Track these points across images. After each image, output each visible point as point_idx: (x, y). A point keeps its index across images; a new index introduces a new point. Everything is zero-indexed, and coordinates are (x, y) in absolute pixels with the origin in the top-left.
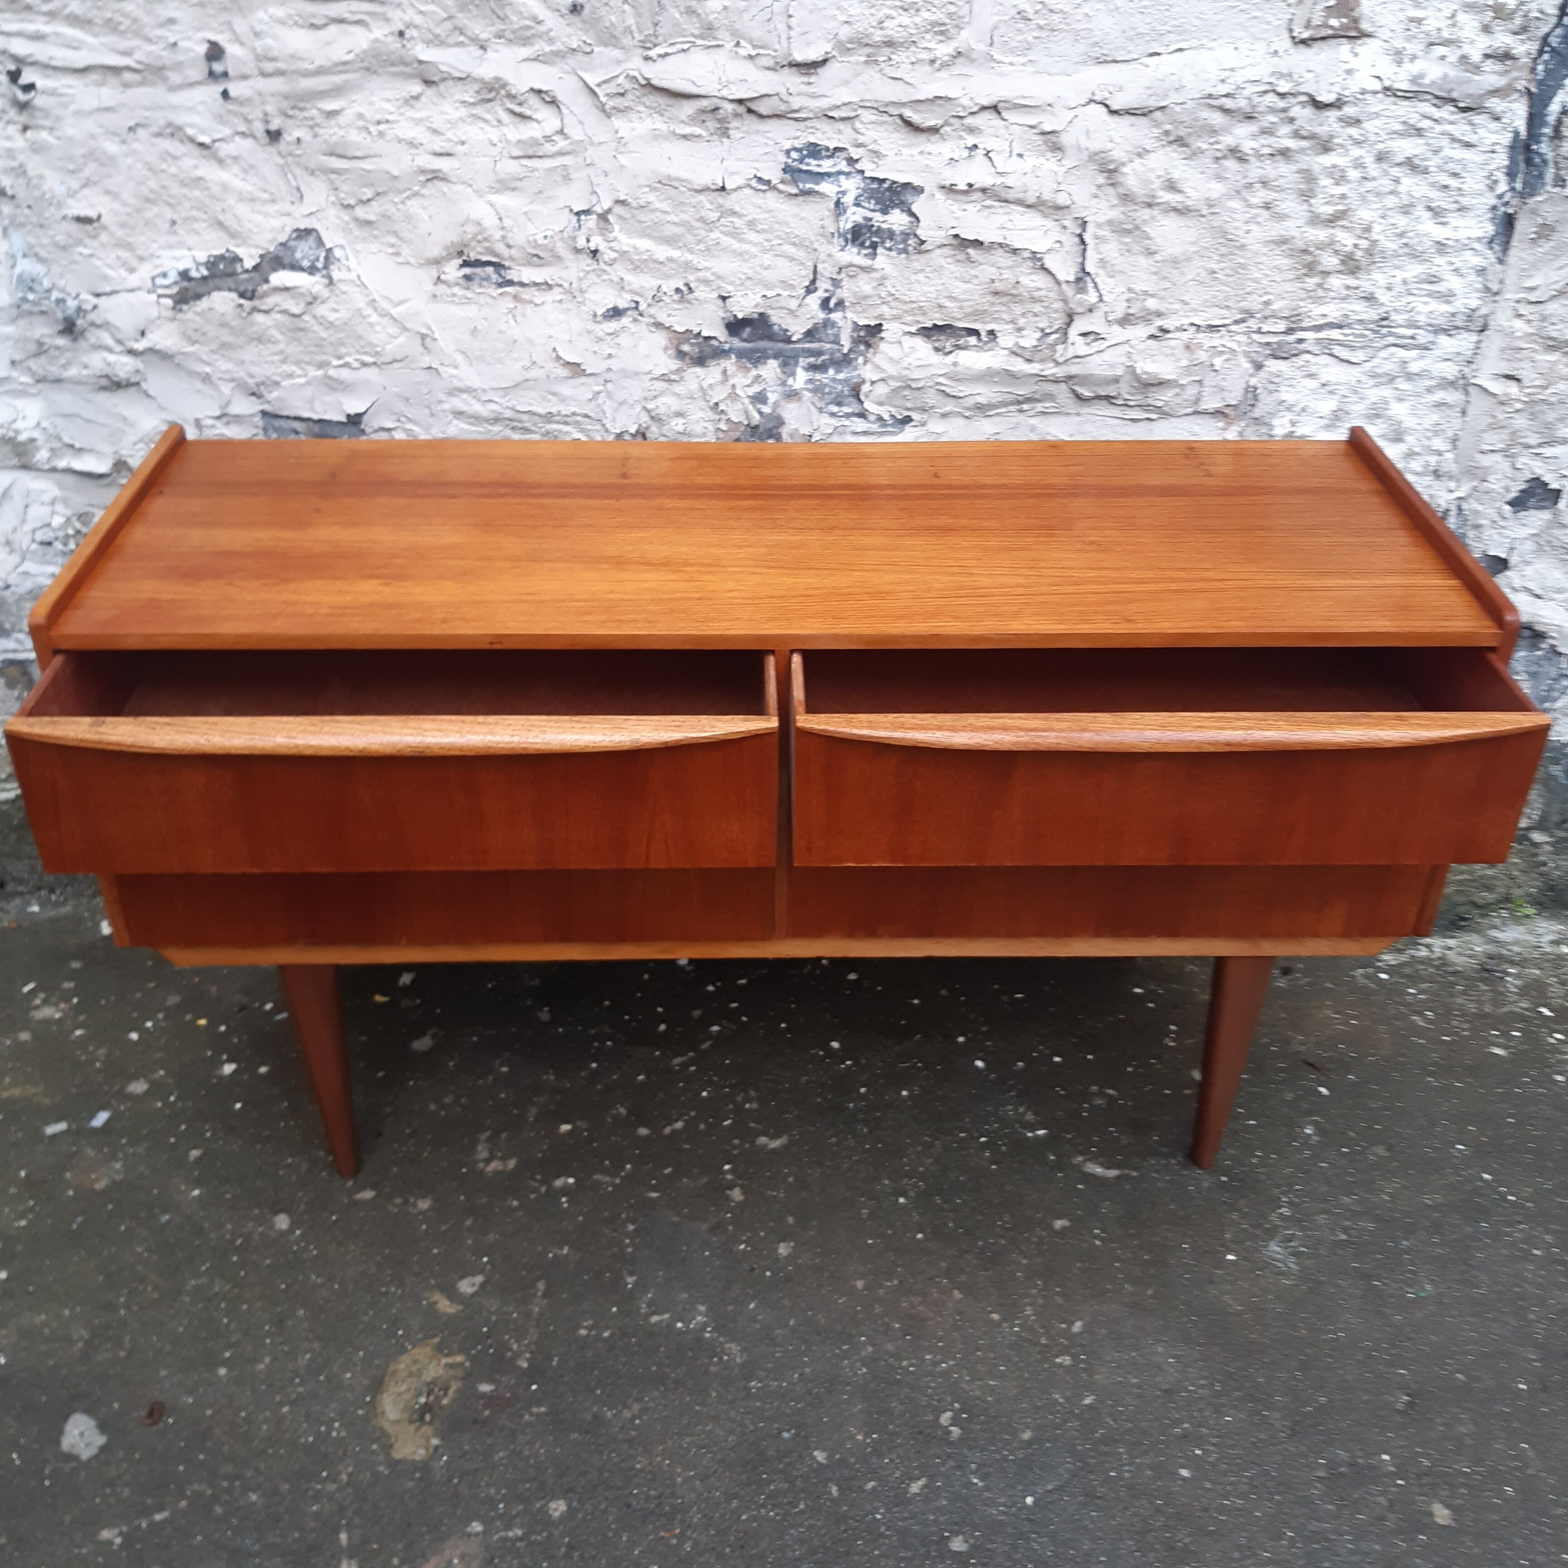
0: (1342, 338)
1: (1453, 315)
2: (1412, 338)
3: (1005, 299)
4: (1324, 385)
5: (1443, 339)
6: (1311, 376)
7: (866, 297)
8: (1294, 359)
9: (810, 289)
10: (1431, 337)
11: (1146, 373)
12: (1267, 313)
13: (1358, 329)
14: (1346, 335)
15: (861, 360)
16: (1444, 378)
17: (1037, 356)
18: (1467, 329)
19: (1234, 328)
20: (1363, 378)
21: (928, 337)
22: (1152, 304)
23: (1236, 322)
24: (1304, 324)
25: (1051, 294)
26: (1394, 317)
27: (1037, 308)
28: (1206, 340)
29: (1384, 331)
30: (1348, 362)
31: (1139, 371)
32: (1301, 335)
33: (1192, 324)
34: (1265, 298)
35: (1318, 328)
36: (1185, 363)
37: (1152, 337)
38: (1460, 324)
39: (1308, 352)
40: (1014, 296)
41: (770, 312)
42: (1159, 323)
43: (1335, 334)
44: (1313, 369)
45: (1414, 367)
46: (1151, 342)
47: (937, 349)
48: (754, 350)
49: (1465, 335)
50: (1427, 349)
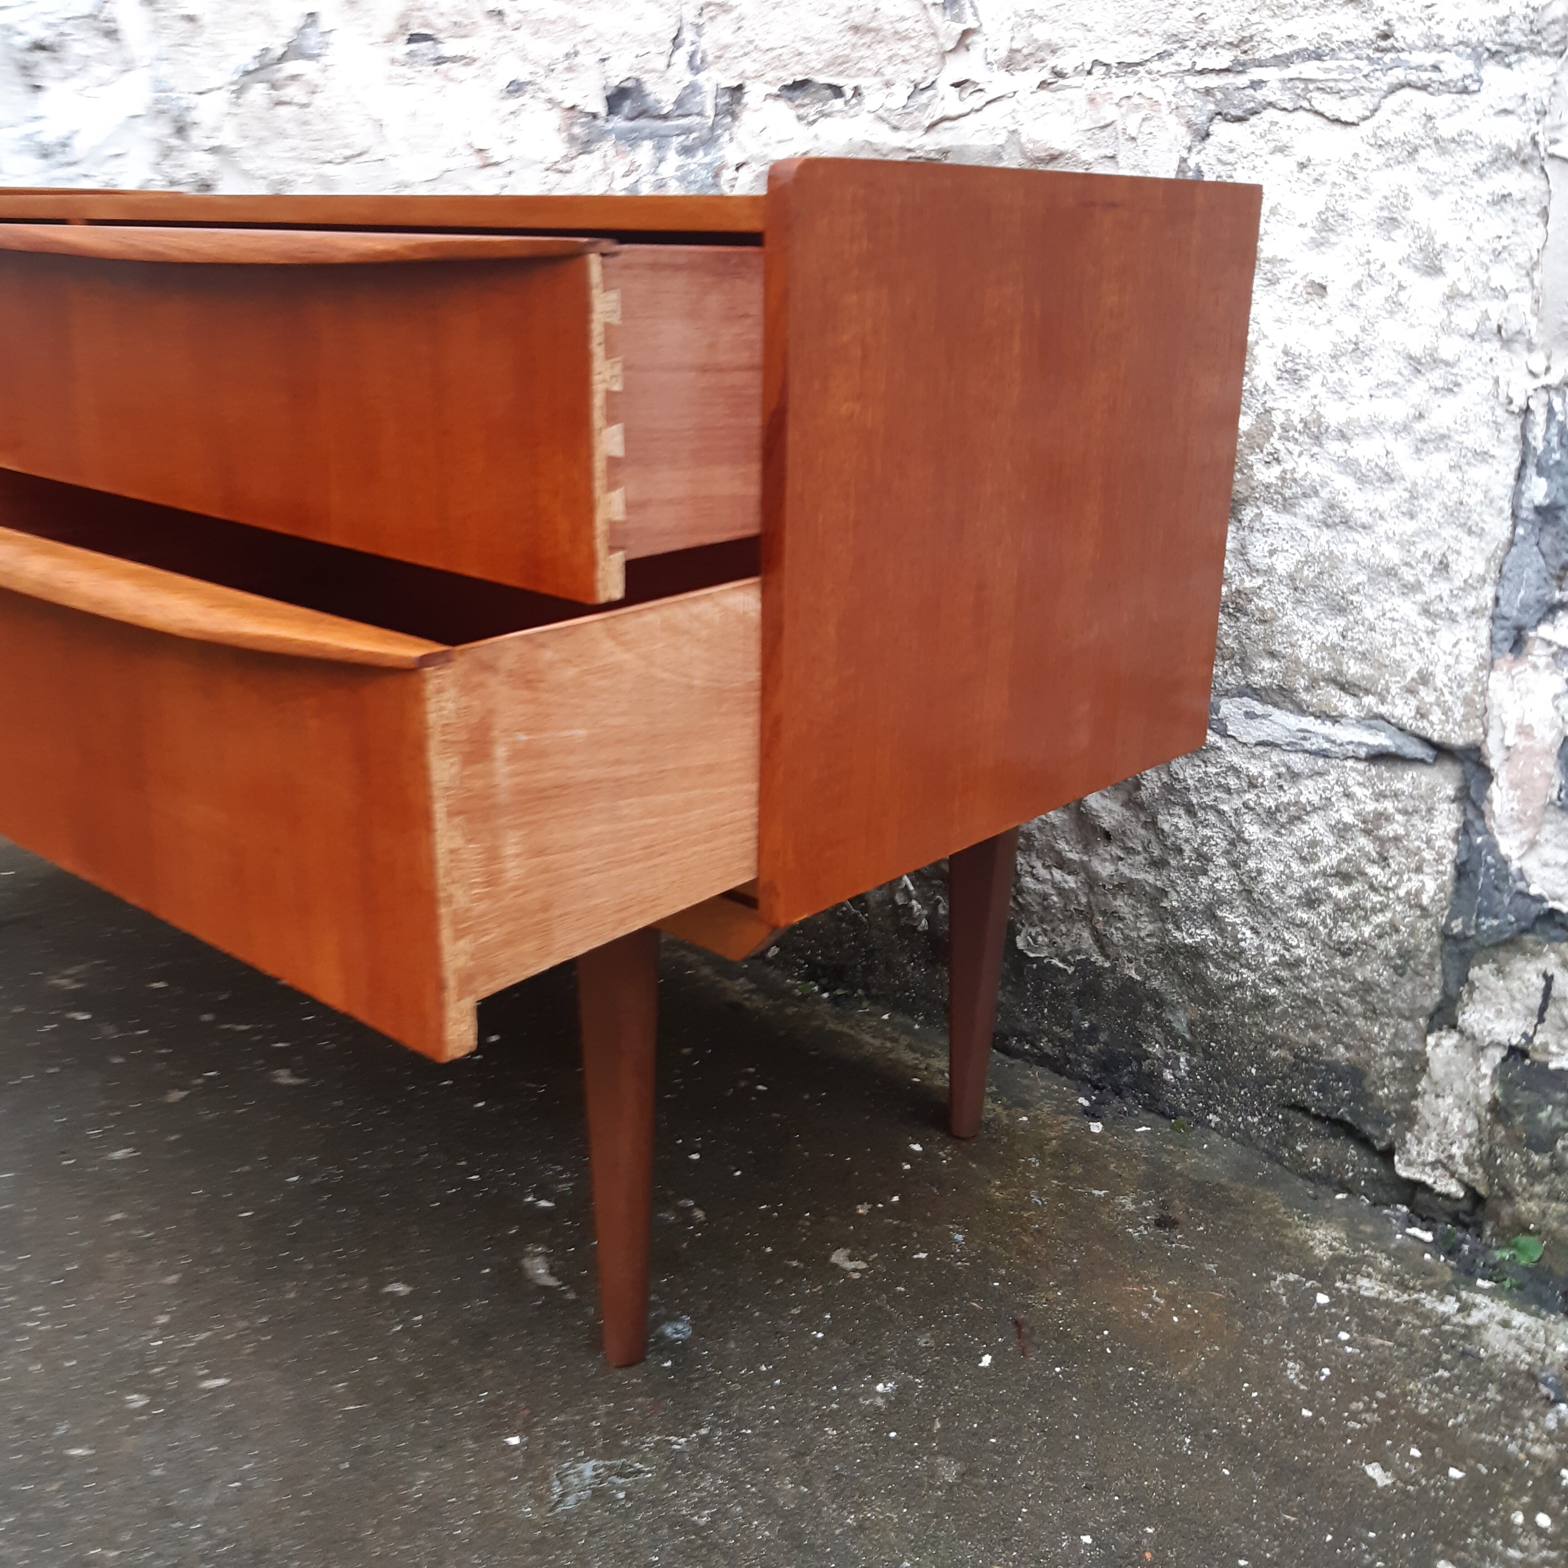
0: (1321, 76)
1: (1503, 21)
2: (1436, 68)
3: (867, 39)
4: (1302, 166)
5: (1492, 71)
6: (1281, 149)
7: (726, 47)
8: (1253, 119)
9: (676, 42)
10: (1469, 67)
11: (1035, 142)
12: (1204, 37)
13: (1347, 58)
14: (1327, 70)
15: (726, 137)
16: (1500, 147)
17: (907, 122)
18: (1534, 49)
19: (1156, 66)
20: (1363, 150)
21: (790, 99)
22: (1042, 33)
23: (1160, 56)
24: (1263, 53)
25: (918, 27)
26: (1400, 30)
27: (905, 49)
28: (1119, 86)
29: (1388, 57)
30: (1337, 121)
31: (1023, 140)
32: (1256, 73)
33: (1096, 62)
34: (1196, 13)
35: (1283, 61)
36: (1087, 124)
37: (1043, 85)
38: (1517, 38)
39: (1271, 104)
40: (877, 31)
41: (645, 77)
42: (1052, 61)
43: (1310, 69)
44: (1284, 136)
45: (1446, 129)
46: (1044, 94)
47: (800, 118)
48: (633, 130)
49: (1532, 61)
50: (1465, 91)
